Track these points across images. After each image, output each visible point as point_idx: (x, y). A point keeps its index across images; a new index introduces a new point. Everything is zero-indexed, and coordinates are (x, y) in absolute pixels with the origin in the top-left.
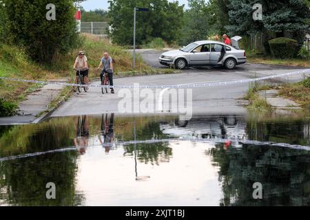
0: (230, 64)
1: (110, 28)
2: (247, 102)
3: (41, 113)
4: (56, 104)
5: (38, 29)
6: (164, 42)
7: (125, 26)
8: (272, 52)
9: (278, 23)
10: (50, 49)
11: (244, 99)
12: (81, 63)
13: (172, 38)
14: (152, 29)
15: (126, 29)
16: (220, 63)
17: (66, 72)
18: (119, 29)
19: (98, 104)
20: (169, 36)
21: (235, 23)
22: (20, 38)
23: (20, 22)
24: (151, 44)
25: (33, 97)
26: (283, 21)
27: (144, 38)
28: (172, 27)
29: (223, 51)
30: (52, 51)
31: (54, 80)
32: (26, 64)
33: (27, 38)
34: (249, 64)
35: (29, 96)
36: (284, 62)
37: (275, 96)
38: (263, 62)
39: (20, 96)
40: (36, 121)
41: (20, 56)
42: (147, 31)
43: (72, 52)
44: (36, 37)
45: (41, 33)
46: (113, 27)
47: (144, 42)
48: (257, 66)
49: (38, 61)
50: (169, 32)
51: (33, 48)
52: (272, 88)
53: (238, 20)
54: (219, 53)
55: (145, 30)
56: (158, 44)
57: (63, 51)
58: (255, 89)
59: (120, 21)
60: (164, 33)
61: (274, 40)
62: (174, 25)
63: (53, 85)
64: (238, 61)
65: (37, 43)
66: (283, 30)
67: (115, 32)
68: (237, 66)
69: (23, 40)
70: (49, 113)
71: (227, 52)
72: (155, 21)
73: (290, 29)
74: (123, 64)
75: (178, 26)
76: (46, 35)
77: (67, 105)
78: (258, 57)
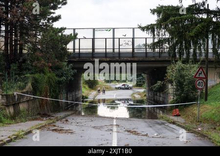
0: (129, 88)
2: (131, 96)
3: (93, 98)
4: (95, 96)
8: (138, 86)
12: (99, 89)
17: (96, 90)
30: (93, 86)
34: (133, 88)
35: (90, 95)
37: (137, 95)
41: (87, 87)
43: (97, 86)
51: (89, 85)
56: (115, 82)
58: (134, 94)
63: (94, 93)
73: (142, 81)
74: (107, 88)
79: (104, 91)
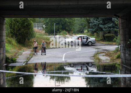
0: (90, 44)
1: (44, 26)
2: (93, 58)
3: (25, 62)
4: (29, 59)
5: (20, 32)
6: (67, 32)
7: (50, 25)
8: (106, 39)
9: (108, 28)
10: (24, 39)
11: (93, 57)
13: (70, 30)
14: (62, 26)
15: (51, 26)
16: (86, 43)
17: (30, 47)
18: (48, 26)
19: (42, 59)
20: (69, 29)
21: (92, 28)
22: (14, 35)
23: (14, 29)
24: (61, 33)
25: (20, 56)
26: (110, 28)
27: (58, 30)
28: (70, 26)
29: (87, 39)
30: (25, 40)
31: (26, 50)
32: (16, 44)
33: (16, 35)
34: (97, 44)
35: (19, 56)
36: (110, 43)
37: (103, 56)
38: (102, 43)
39: (16, 56)
40: (24, 64)
41: (14, 42)
42: (60, 27)
43: (33, 40)
44: (19, 35)
45: (21, 33)
46: (45, 25)
47: (58, 32)
48: (100, 44)
49: (20, 43)
50: (69, 27)
51: (18, 38)
52: (104, 53)
53: (93, 27)
54: (86, 40)
55: (59, 27)
56: (64, 33)
57: (29, 39)
58: (98, 53)
59: (49, 23)
60: (67, 28)
61: (106, 34)
62: (71, 24)
63: (26, 52)
64: (93, 43)
65: (20, 37)
66: (110, 31)
67: (46, 28)
68: (92, 44)
69: (15, 36)
70: (27, 62)
71: (89, 39)
72: (63, 23)
73: (113, 30)
75: (73, 25)
76: (23, 34)
77: (32, 59)
78: (101, 41)
79: (44, 50)
